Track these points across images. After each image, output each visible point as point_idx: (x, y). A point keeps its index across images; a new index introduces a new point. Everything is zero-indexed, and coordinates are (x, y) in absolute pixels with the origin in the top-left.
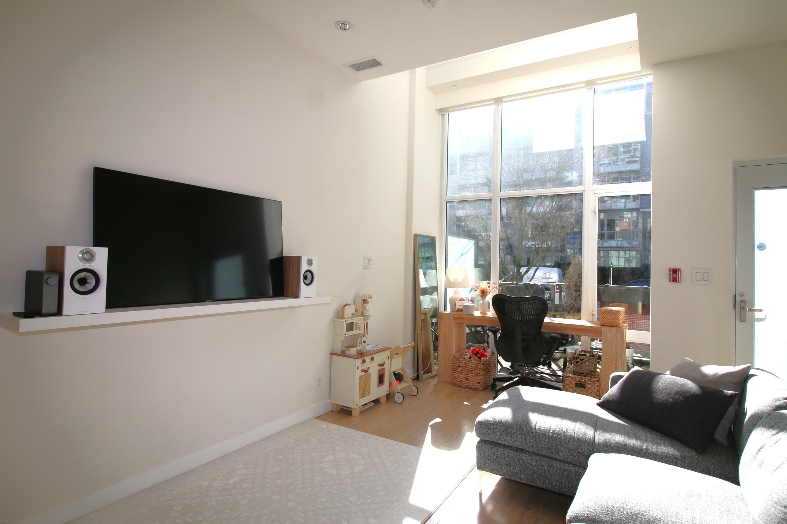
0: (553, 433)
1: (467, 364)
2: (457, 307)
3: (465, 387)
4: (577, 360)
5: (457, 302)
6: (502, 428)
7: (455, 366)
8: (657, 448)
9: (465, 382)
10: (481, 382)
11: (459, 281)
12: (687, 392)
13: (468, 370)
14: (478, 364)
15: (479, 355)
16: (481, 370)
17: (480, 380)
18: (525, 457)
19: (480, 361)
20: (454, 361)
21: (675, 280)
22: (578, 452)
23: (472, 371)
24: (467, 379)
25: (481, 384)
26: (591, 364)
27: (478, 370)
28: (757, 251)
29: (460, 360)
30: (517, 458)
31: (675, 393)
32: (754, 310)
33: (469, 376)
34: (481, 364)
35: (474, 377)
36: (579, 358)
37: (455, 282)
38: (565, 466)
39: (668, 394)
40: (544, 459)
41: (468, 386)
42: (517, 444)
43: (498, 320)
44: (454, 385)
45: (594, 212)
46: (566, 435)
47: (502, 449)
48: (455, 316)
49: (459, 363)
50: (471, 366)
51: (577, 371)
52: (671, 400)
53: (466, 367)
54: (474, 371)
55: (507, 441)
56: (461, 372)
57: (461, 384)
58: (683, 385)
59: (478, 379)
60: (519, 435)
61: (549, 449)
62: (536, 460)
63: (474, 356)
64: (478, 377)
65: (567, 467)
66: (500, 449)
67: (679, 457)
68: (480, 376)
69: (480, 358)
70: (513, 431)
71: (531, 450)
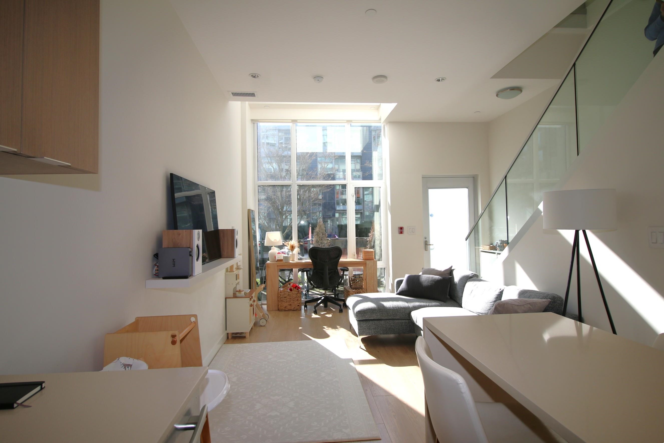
0: (393, 307)
1: (290, 295)
2: (277, 258)
3: (289, 311)
4: (354, 281)
5: (276, 255)
6: (371, 311)
7: (282, 297)
8: (431, 304)
9: (289, 307)
10: (300, 305)
11: (278, 241)
12: (435, 280)
13: (291, 299)
14: (297, 293)
15: (297, 288)
16: (299, 297)
17: (299, 303)
18: (382, 322)
19: (299, 291)
20: (281, 294)
21: (401, 233)
22: (405, 313)
23: (293, 299)
24: (290, 305)
25: (299, 306)
26: (361, 282)
27: (297, 298)
28: (430, 217)
29: (284, 293)
30: (379, 324)
31: (431, 281)
32: (430, 245)
33: (291, 303)
34: (299, 293)
35: (295, 303)
36: (355, 280)
37: (275, 241)
38: (400, 321)
39: (428, 282)
40: (391, 321)
41: (291, 309)
42: (379, 317)
43: (312, 263)
44: (281, 311)
45: (353, 196)
46: (398, 307)
47: (371, 322)
48: (278, 265)
49: (284, 295)
50: (292, 296)
51: (355, 287)
52: (430, 284)
53: (289, 297)
54: (295, 299)
55: (374, 317)
56: (286, 301)
57: (286, 309)
58: (432, 278)
59: (298, 304)
60: (379, 312)
61: (393, 315)
62: (387, 322)
63: (295, 289)
64: (298, 302)
65: (401, 321)
66: (370, 322)
67: (440, 305)
68: (299, 301)
69: (298, 290)
70: (376, 311)
71: (385, 318)
